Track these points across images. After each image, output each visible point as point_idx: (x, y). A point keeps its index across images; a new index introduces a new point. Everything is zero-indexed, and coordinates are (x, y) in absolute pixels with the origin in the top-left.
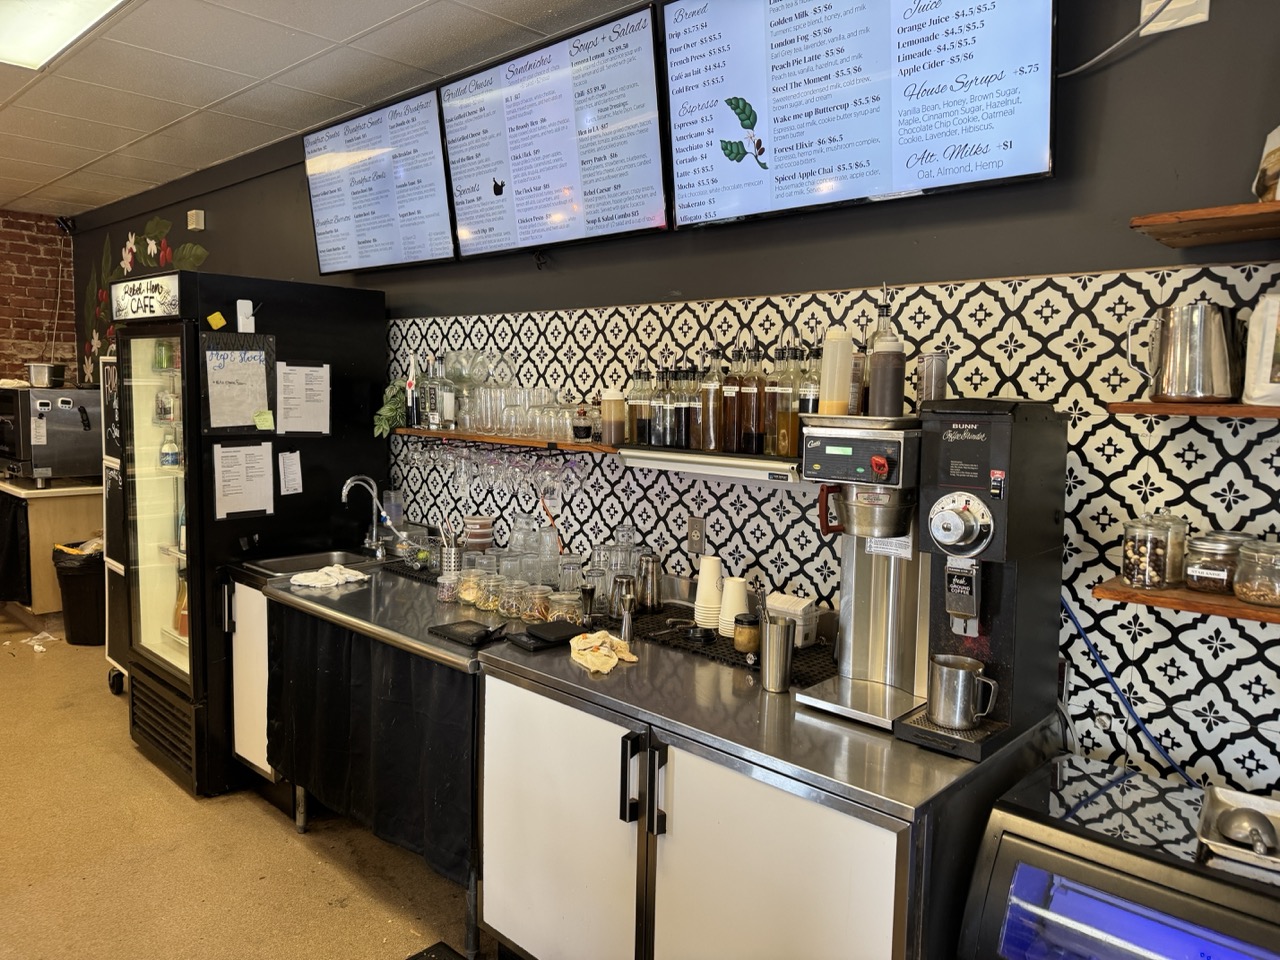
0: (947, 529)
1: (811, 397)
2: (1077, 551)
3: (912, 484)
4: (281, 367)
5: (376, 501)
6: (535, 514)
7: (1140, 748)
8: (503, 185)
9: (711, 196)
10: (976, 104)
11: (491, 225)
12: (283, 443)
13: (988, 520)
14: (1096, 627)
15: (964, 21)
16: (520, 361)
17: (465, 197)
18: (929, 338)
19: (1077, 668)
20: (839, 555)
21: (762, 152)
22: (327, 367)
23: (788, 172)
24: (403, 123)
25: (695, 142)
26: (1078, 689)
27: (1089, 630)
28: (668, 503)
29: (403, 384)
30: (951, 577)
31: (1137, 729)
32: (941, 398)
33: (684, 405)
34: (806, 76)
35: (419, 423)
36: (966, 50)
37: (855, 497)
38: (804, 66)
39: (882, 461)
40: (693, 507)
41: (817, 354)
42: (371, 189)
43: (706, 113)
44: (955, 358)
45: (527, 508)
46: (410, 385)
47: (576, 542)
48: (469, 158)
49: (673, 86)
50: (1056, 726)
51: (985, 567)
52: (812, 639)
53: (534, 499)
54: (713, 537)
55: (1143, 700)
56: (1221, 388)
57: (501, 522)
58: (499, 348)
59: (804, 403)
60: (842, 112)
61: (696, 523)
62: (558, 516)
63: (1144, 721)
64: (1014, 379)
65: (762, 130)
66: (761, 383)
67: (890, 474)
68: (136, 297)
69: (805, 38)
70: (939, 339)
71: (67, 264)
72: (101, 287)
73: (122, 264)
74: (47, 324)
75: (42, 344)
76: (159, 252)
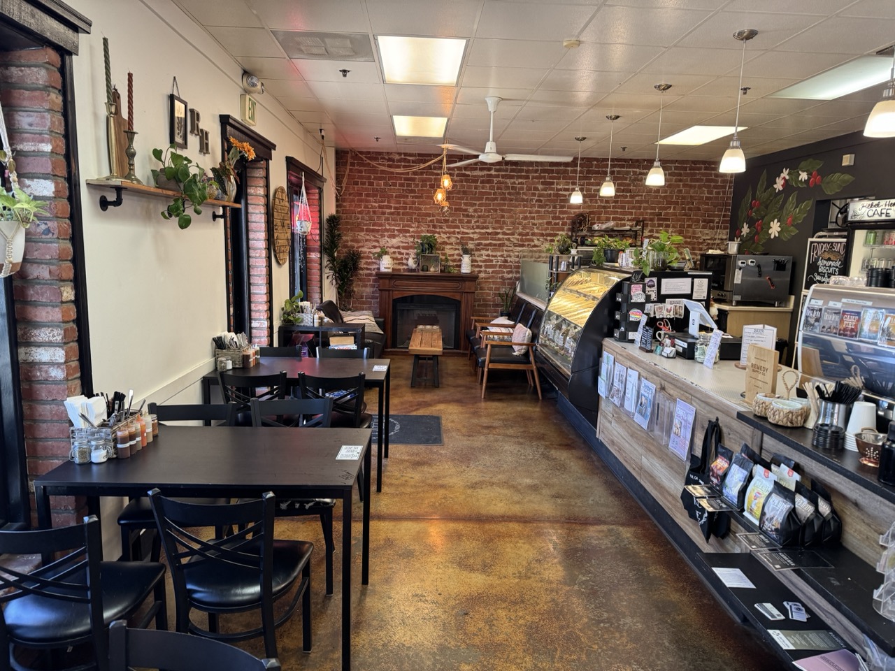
68: (874, 209)
71: (730, 187)
72: (755, 199)
73: (775, 186)
74: (717, 220)
75: (713, 231)
76: (809, 179)
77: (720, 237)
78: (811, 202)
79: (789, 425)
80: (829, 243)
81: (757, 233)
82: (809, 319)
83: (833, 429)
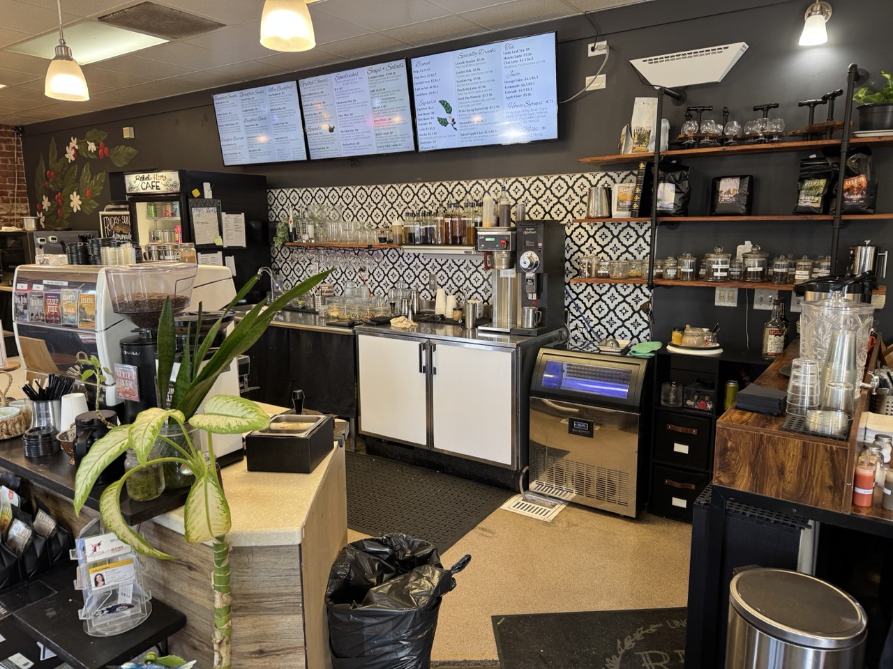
0: (525, 263)
1: (479, 221)
2: (571, 272)
3: (514, 249)
4: (224, 215)
5: (272, 279)
6: (355, 280)
7: (592, 337)
8: (334, 128)
9: (434, 139)
10: (533, 112)
11: (327, 146)
12: (227, 252)
13: (538, 259)
14: (577, 298)
15: (528, 82)
16: (343, 209)
17: (312, 132)
18: (520, 198)
19: (572, 313)
20: (491, 283)
21: (455, 123)
22: (243, 214)
23: (465, 132)
24: (277, 94)
25: (426, 117)
26: (573, 320)
27: (575, 299)
28: (419, 270)
29: (287, 222)
30: (527, 280)
31: (591, 330)
32: (524, 220)
33: (429, 226)
34: (471, 95)
35: (296, 240)
36: (529, 92)
37: (496, 255)
38: (470, 91)
39: (504, 242)
40: (431, 270)
41: (481, 205)
42: (257, 125)
43: (431, 105)
44: (530, 205)
45: (351, 278)
46: (291, 222)
47: (376, 291)
48: (315, 114)
49: (416, 93)
50: (565, 333)
51: (538, 276)
52: (482, 316)
53: (354, 273)
54: (440, 282)
55: (592, 321)
56: (606, 214)
57: (337, 285)
58: (331, 203)
59: (476, 224)
60: (485, 110)
61: (432, 277)
62: (367, 280)
63: (593, 327)
64: (549, 213)
65: (454, 114)
66: (459, 216)
67: (507, 246)
68: (146, 182)
69: (471, 80)
70: (523, 198)
71: (19, 155)
72: (49, 170)
73: (67, 156)
74: (10, 192)
75: (8, 205)
76: (98, 150)
77: (19, 212)
78: (104, 174)
79: (6, 437)
80: (118, 216)
81: (59, 207)
82: (18, 307)
83: (45, 432)
